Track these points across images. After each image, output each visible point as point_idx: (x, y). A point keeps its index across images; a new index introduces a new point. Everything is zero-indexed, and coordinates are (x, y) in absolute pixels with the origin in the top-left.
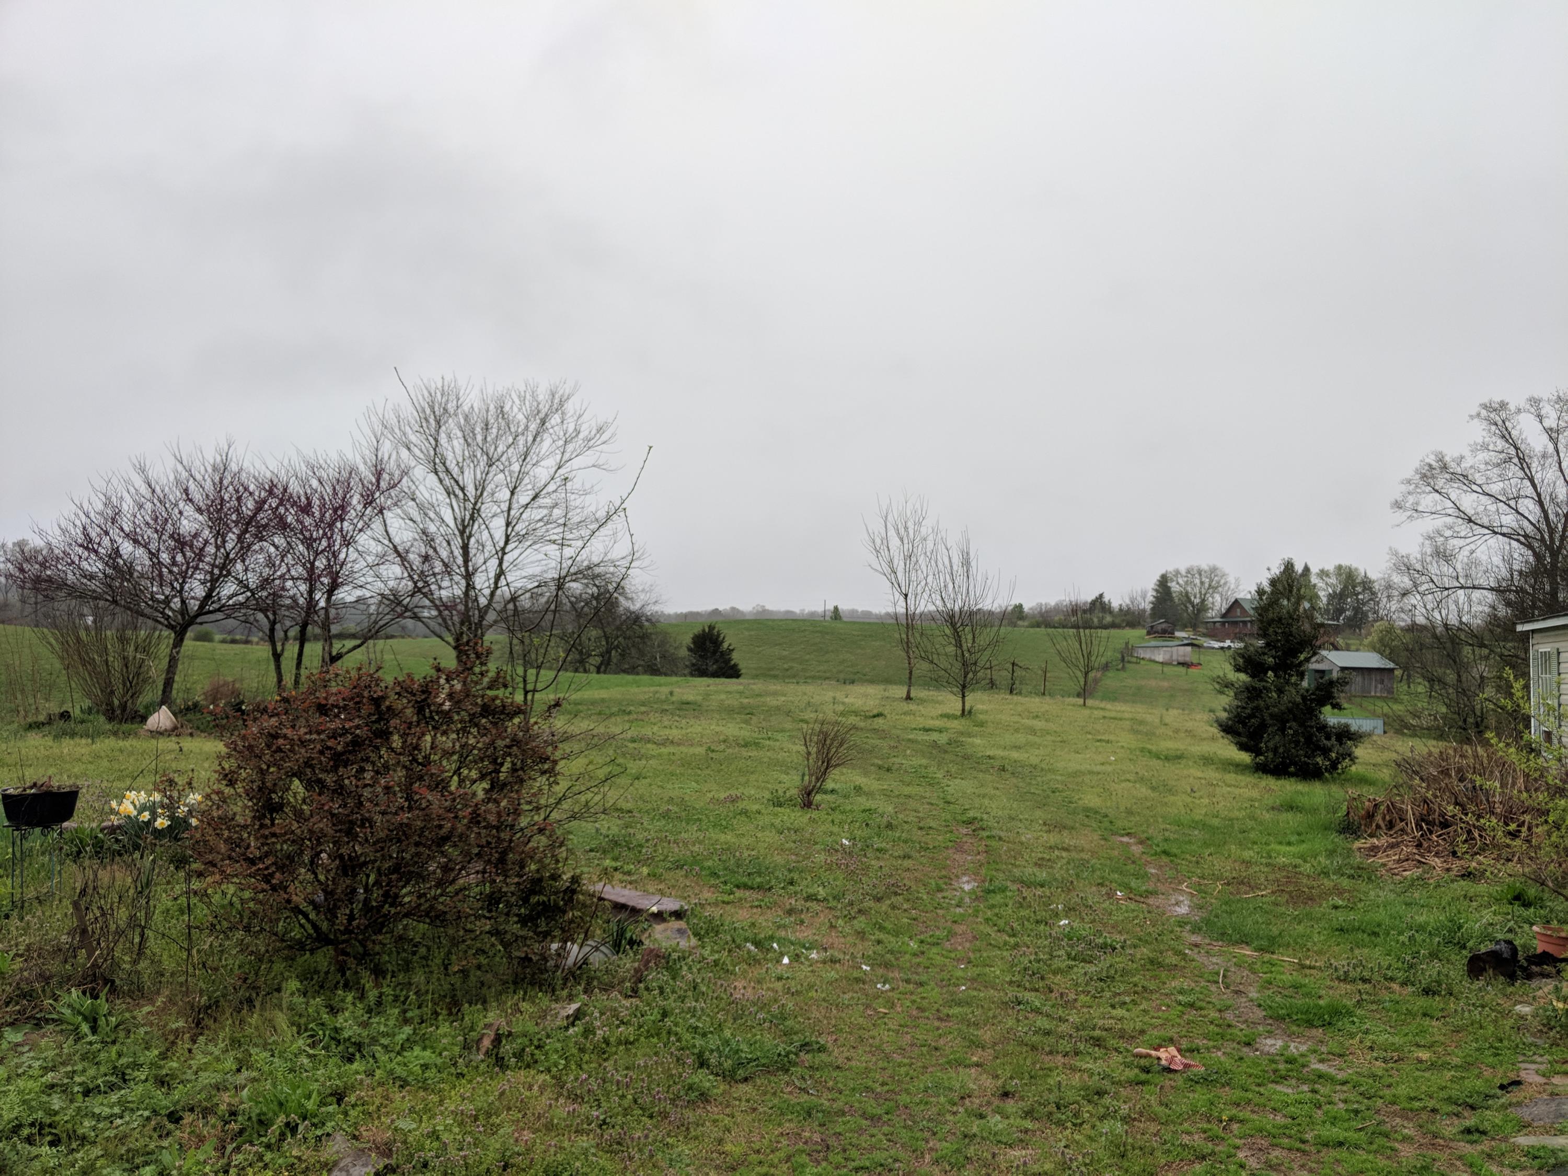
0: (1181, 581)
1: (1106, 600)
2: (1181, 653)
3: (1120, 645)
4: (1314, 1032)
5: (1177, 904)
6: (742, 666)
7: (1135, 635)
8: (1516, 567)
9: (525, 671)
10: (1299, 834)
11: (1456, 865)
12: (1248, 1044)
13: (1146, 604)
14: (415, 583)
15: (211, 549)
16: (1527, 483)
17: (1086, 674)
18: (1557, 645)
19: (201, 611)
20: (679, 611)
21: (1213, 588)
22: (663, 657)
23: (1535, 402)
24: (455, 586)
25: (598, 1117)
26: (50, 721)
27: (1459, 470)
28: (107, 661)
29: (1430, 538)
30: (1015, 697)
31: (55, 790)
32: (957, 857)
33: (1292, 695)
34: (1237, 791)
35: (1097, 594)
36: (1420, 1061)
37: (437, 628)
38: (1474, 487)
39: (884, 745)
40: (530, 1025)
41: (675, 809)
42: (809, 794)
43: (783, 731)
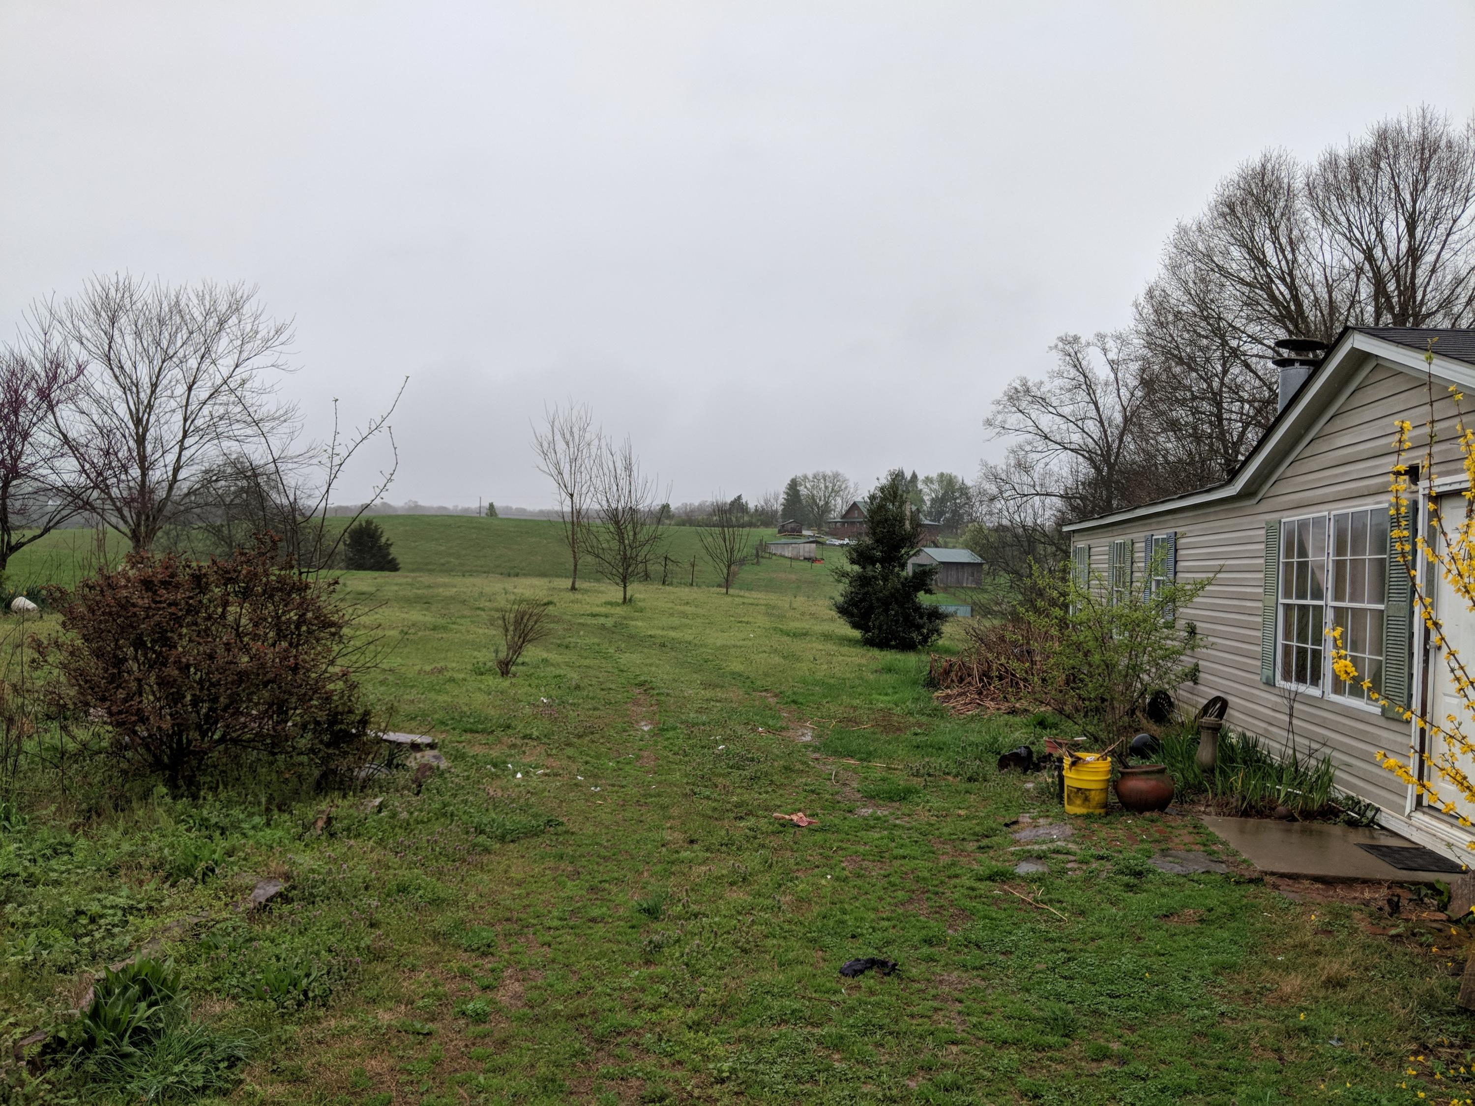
0: (808, 485)
1: (744, 501)
2: (807, 550)
3: (755, 541)
4: (894, 804)
5: (803, 735)
6: (401, 560)
7: (767, 533)
8: (1081, 478)
10: (894, 688)
11: (1005, 706)
12: (850, 811)
13: (778, 506)
16: (1092, 406)
17: (729, 566)
18: (1089, 542)
21: (836, 492)
22: (319, 550)
23: (1101, 337)
24: (132, 481)
27: (1039, 394)
29: (1013, 452)
30: (668, 588)
32: (634, 709)
33: (894, 583)
34: (849, 659)
35: (735, 496)
36: (959, 816)
38: (1051, 409)
39: (559, 628)
40: (351, 811)
41: (391, 678)
42: (507, 664)
43: (463, 617)
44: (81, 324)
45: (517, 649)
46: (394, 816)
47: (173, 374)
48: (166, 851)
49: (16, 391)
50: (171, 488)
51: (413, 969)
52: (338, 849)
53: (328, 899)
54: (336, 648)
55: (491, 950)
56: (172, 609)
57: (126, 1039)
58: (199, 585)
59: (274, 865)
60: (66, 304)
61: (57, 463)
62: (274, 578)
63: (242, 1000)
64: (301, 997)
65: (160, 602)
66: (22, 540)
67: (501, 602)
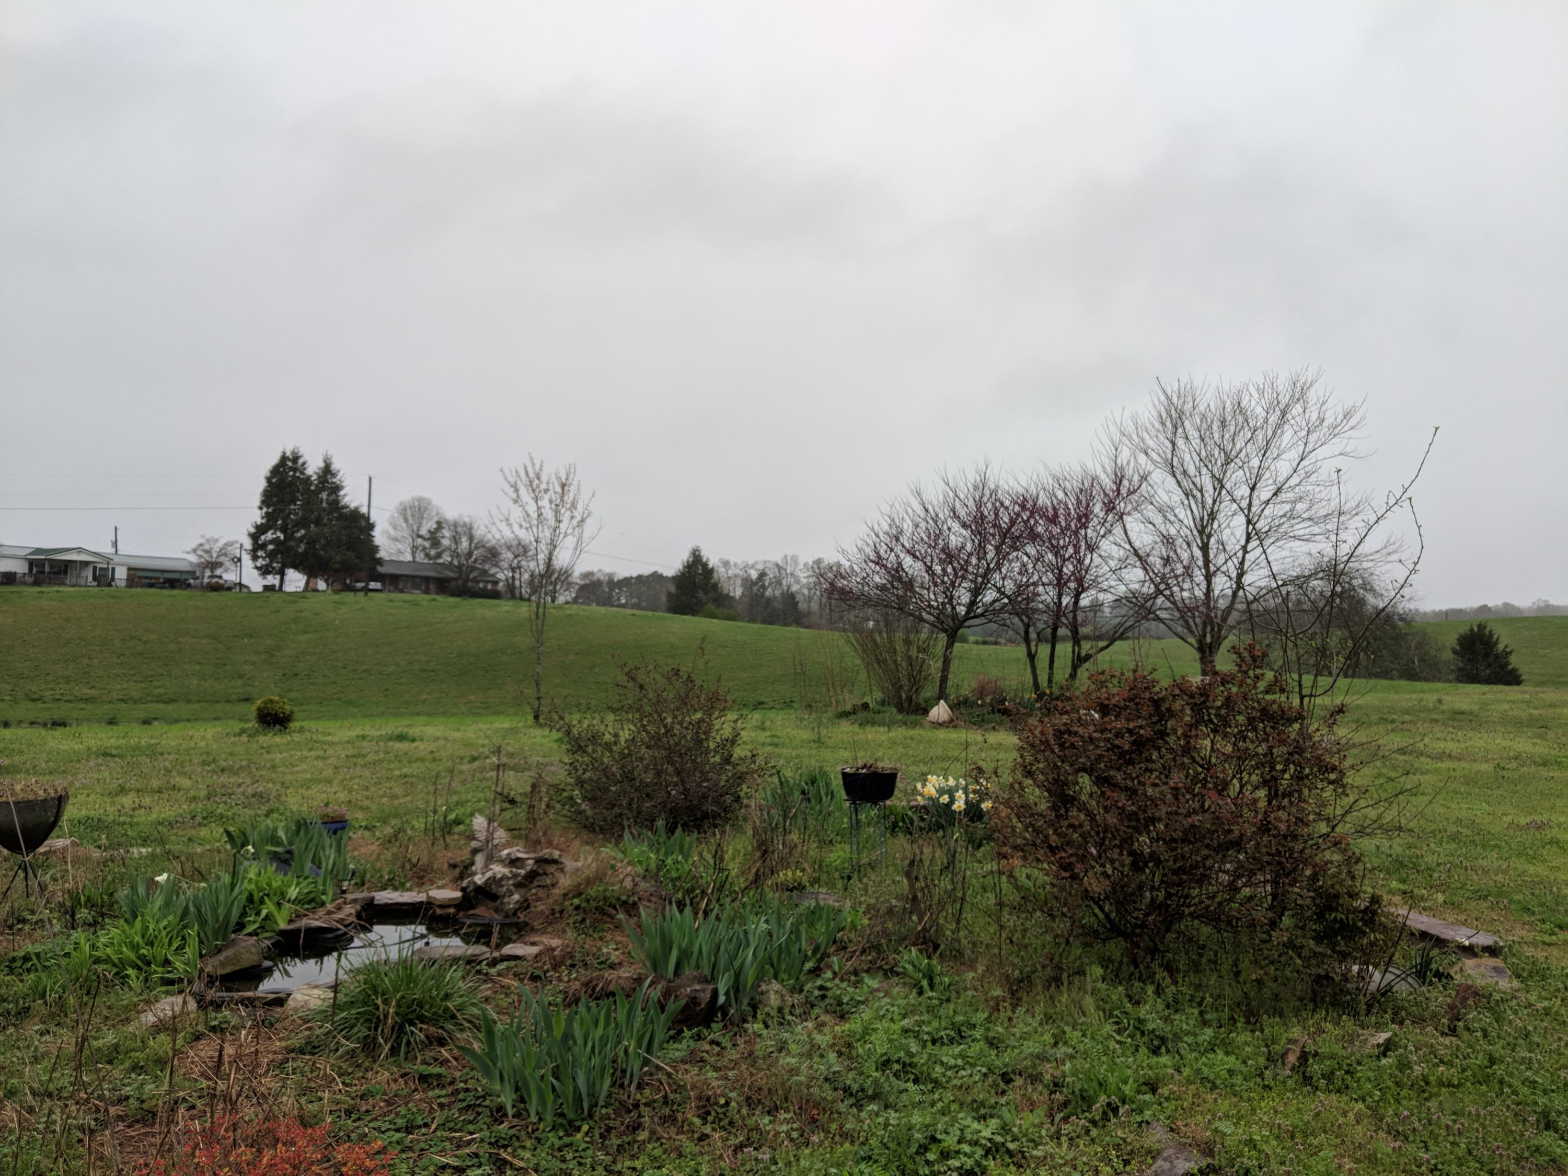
6: (1523, 671)
9: (1300, 676)
14: (1156, 586)
15: (974, 561)
19: (967, 617)
20: (1437, 609)
22: (1422, 660)
24: (1196, 588)
25: (1428, 1161)
26: (854, 712)
28: (895, 661)
31: (880, 771)
37: (1179, 629)
40: (1339, 1047)
44: (1145, 434)
47: (1236, 476)
50: (1235, 595)
60: (1133, 418)
66: (1091, 652)
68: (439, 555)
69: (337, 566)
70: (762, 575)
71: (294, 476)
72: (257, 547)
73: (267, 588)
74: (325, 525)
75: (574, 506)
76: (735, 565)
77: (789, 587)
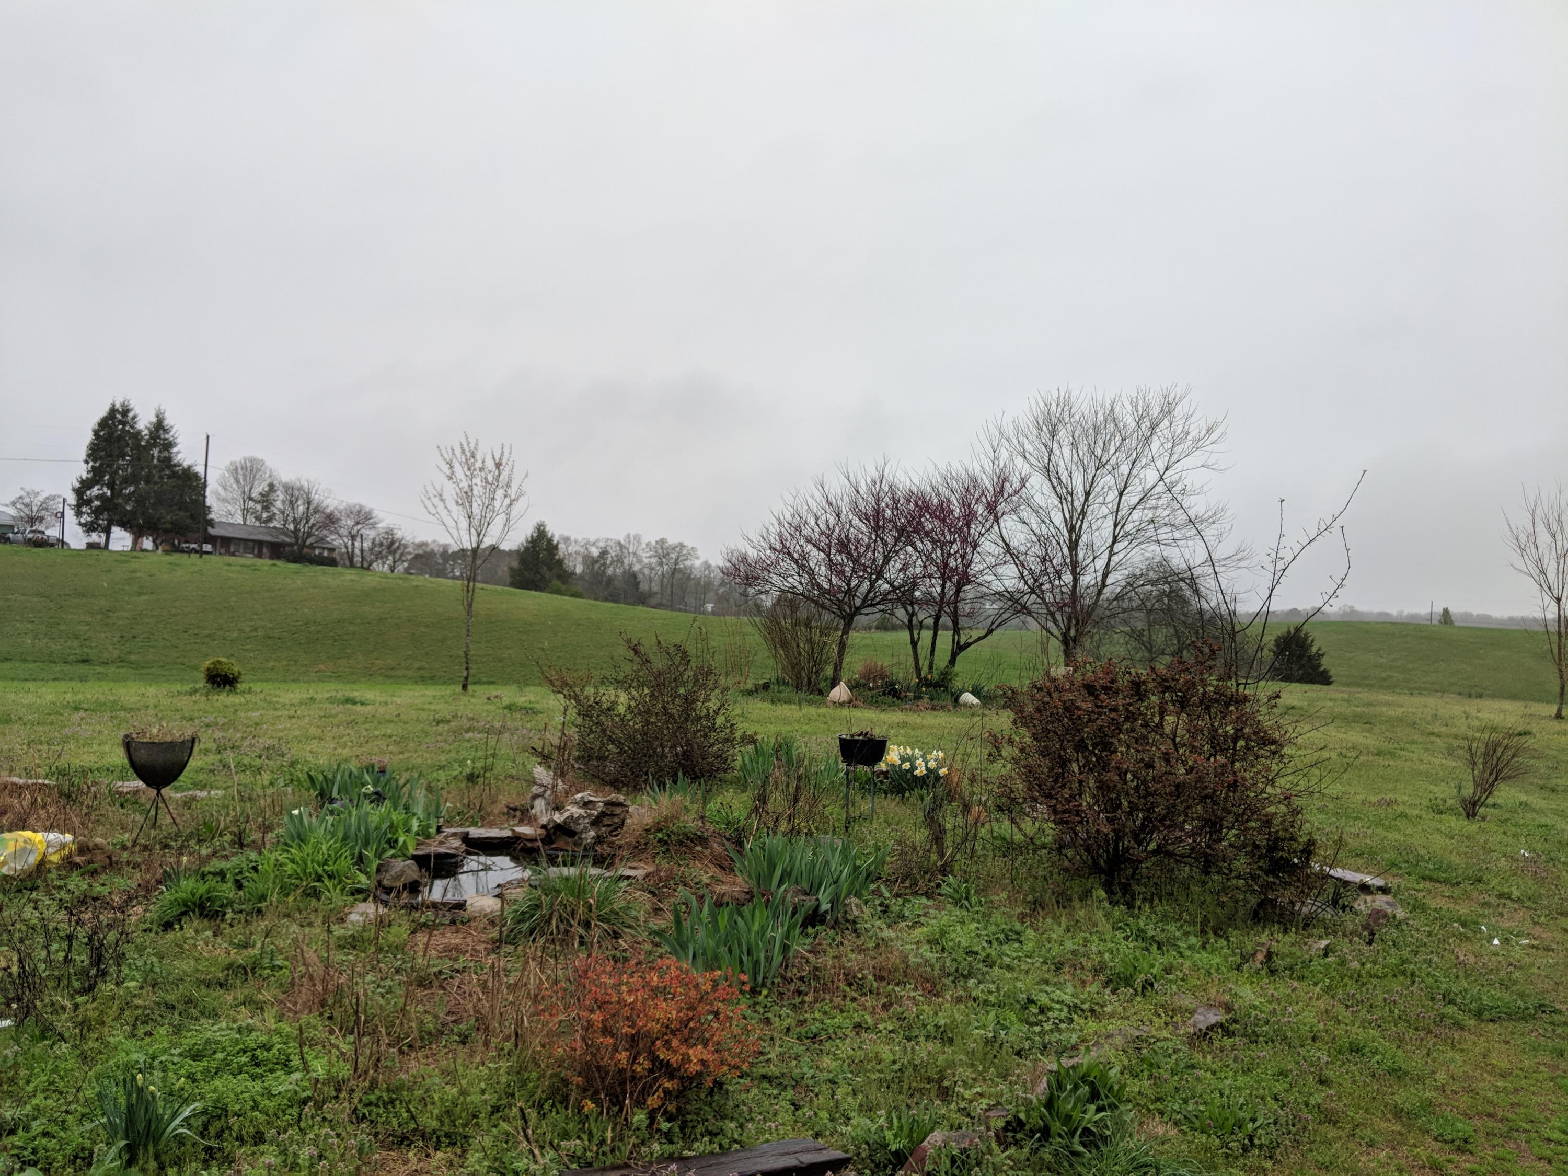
6: (1332, 672)
19: (863, 605)
22: (1242, 659)
26: (756, 691)
28: (798, 644)
39: (1540, 766)
40: (1293, 949)
41: (1331, 806)
42: (1474, 804)
43: (1413, 742)
44: (1026, 441)
45: (1488, 789)
46: (1343, 963)
47: (1106, 480)
48: (1107, 956)
49: (969, 506)
50: (1100, 592)
51: (1371, 1144)
52: (1281, 988)
53: (1273, 1042)
54: (1275, 767)
55: (1469, 1146)
56: (1113, 715)
57: (1076, 1139)
58: (1138, 692)
59: (1214, 991)
60: (1013, 422)
61: (1000, 570)
62: (1212, 689)
63: (1184, 1128)
64: (1246, 1141)
65: (1101, 707)
66: (970, 641)
67: (1462, 728)
68: (270, 519)
69: (168, 526)
70: (604, 553)
71: (123, 430)
72: (82, 501)
73: (91, 546)
74: (156, 483)
75: (508, 485)
76: (576, 542)
77: (631, 566)
